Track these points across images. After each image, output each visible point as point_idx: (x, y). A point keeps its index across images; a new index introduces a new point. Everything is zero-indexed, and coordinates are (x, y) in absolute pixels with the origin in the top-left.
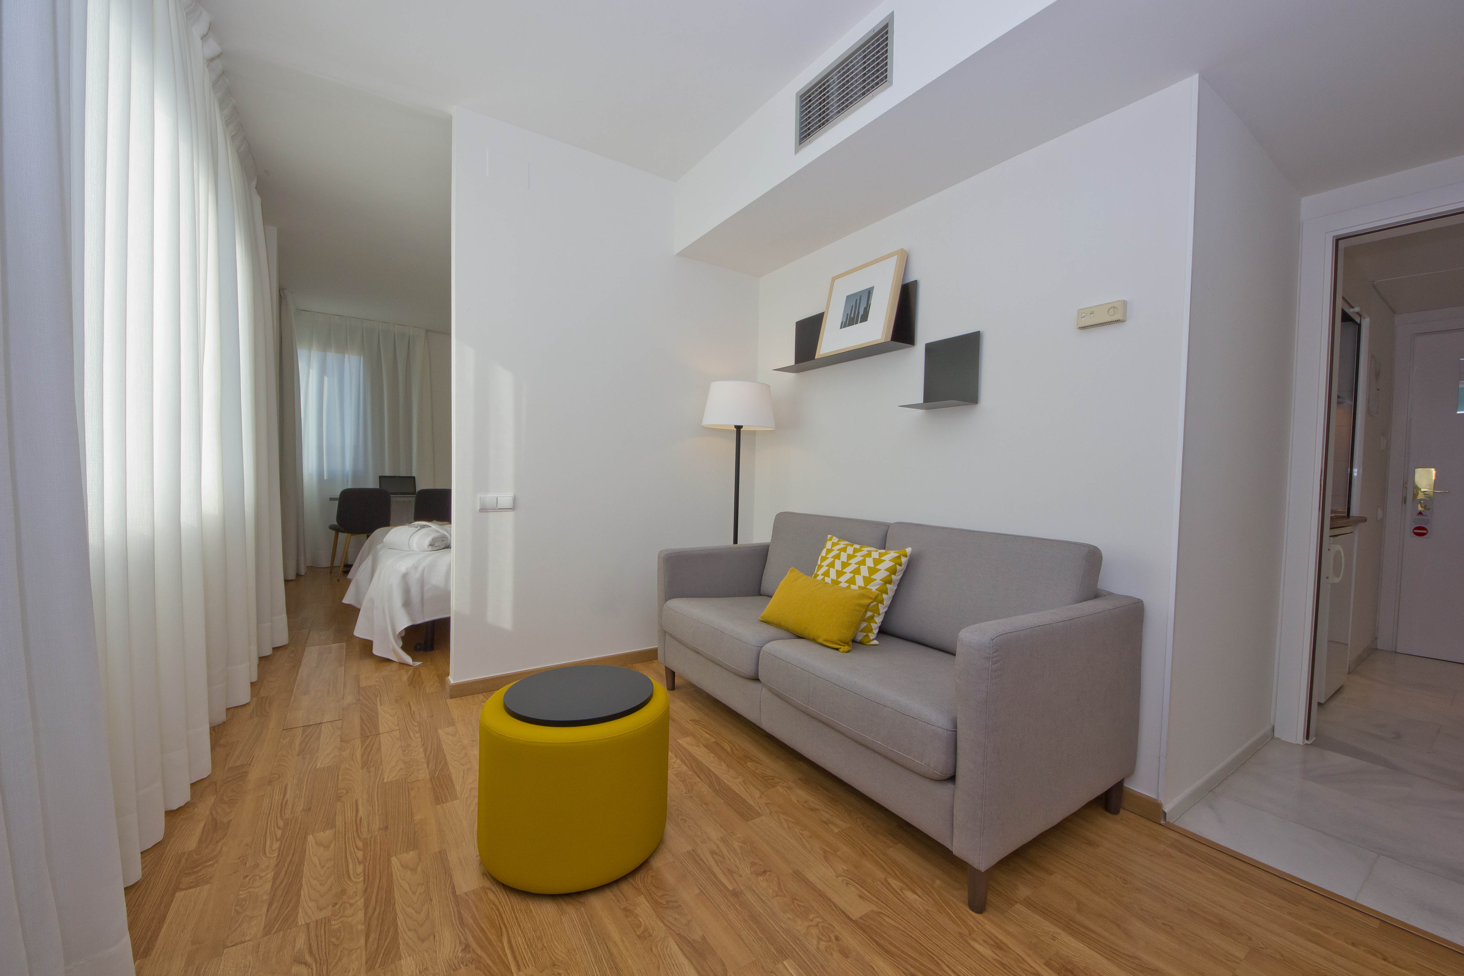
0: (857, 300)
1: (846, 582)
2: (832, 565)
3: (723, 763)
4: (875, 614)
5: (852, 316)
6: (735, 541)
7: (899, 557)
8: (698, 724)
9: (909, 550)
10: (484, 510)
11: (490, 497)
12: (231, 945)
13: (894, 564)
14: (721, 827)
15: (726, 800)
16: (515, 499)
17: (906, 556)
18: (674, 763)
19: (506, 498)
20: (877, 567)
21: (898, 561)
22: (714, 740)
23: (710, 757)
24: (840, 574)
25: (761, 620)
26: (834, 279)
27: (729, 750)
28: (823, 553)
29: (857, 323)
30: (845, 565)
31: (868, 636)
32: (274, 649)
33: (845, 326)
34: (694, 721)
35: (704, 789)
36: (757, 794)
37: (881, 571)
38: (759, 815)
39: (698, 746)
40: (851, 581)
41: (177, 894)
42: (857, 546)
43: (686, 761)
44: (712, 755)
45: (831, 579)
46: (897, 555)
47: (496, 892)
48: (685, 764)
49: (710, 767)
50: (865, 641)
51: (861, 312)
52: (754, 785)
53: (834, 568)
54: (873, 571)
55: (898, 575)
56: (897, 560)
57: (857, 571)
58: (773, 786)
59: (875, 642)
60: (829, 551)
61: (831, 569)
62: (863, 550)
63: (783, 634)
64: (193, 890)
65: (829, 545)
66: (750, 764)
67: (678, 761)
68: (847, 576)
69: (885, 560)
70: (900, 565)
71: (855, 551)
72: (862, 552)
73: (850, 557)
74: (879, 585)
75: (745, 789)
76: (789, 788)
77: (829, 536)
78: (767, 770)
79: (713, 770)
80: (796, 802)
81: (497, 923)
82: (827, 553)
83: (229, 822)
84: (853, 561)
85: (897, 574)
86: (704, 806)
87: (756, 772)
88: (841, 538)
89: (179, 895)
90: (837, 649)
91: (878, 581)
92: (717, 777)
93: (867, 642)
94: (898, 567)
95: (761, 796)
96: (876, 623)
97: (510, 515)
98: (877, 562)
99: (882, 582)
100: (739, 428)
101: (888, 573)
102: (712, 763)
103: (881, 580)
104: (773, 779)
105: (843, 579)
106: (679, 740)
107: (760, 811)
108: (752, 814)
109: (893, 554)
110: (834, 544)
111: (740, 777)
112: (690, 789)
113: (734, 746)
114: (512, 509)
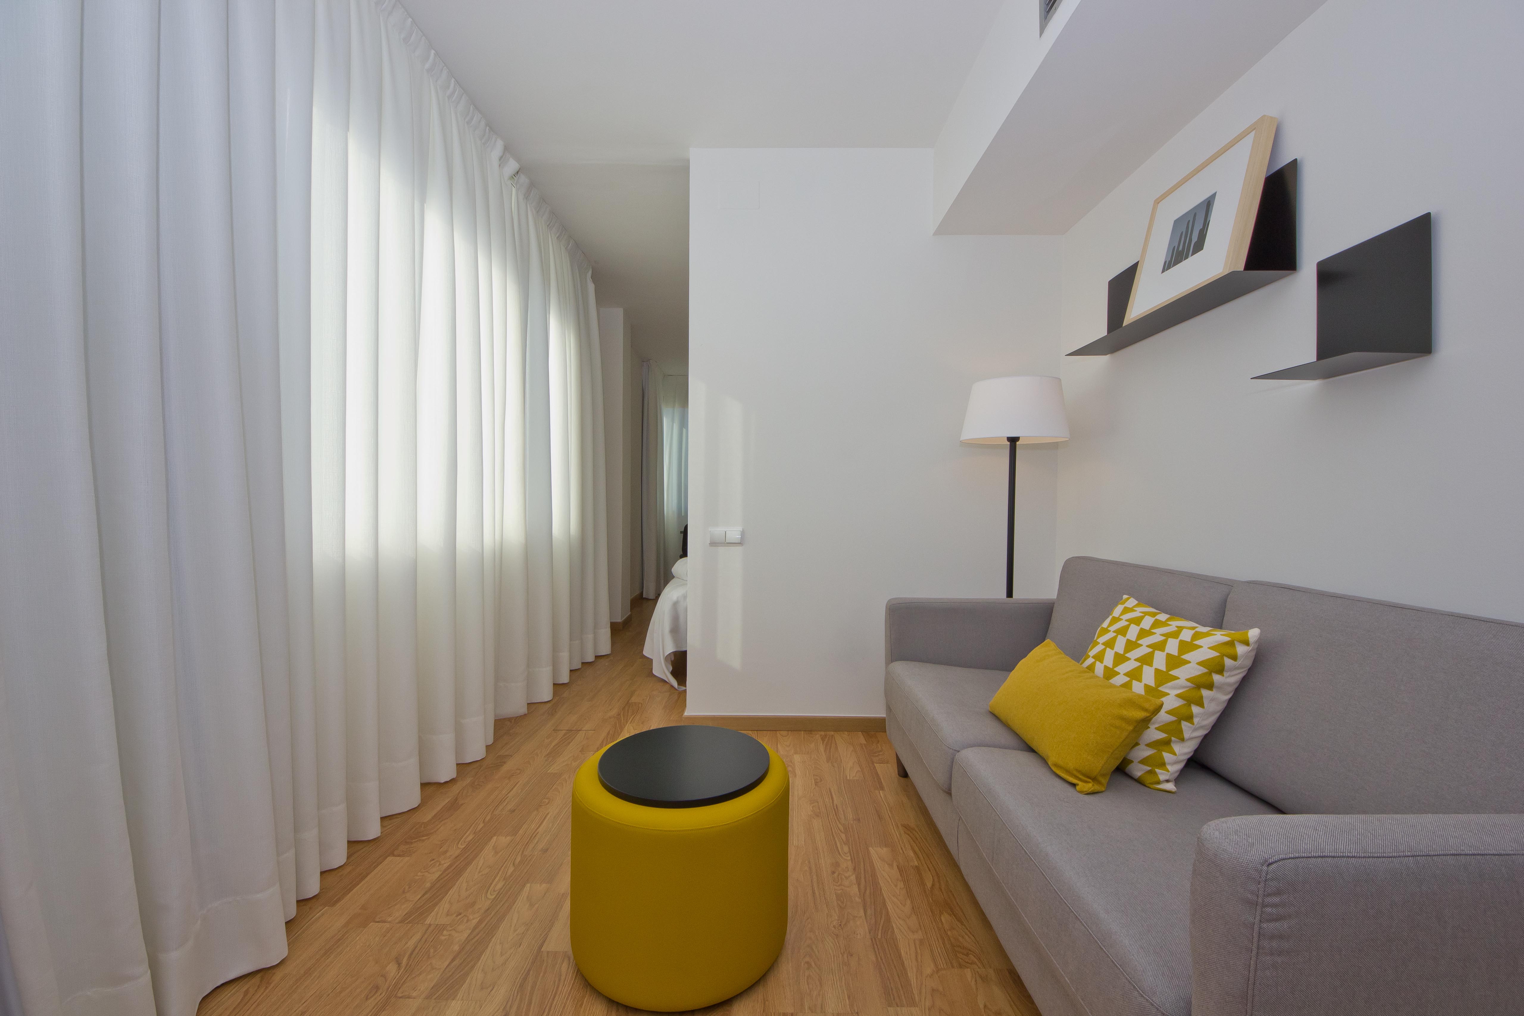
0: (1189, 221)
1: (1126, 674)
2: (1110, 644)
3: (908, 902)
4: (1173, 738)
5: (1180, 249)
6: (1010, 594)
7: (1231, 644)
8: (909, 832)
9: (1254, 633)
10: (713, 544)
11: (718, 531)
12: (378, 920)
13: (1218, 654)
14: (849, 998)
15: (879, 959)
16: (743, 533)
17: (1247, 643)
18: (847, 878)
19: (734, 534)
20: (1184, 657)
21: (1229, 650)
22: (916, 863)
23: (896, 886)
24: (1120, 659)
25: (990, 710)
26: (1157, 202)
27: (929, 885)
28: (1105, 625)
29: (1187, 257)
30: (1131, 645)
31: (1155, 773)
32: (596, 656)
33: (1169, 267)
34: (906, 827)
35: (861, 929)
36: (929, 969)
37: (1190, 664)
38: (912, 1003)
39: (891, 865)
40: (1135, 675)
41: (388, 858)
42: (1163, 617)
43: (863, 880)
44: (901, 885)
45: (1105, 666)
46: (1227, 639)
47: (571, 964)
48: (859, 885)
49: (887, 900)
50: (1148, 780)
51: (1195, 238)
52: (932, 951)
53: (1112, 648)
54: (1175, 662)
55: (1229, 676)
56: (1227, 649)
57: (1146, 660)
58: (961, 966)
59: (1170, 786)
60: (1116, 620)
61: (1108, 650)
62: (1170, 625)
63: (1004, 737)
64: (399, 858)
65: (1117, 611)
66: (946, 918)
67: (853, 878)
68: (1130, 665)
69: (1202, 647)
70: (1234, 658)
71: (1157, 624)
72: (1169, 627)
73: (1143, 633)
74: (1184, 687)
75: (916, 953)
76: (984, 979)
77: (1125, 597)
78: (967, 937)
79: (890, 906)
80: (981, 1006)
81: (546, 1003)
82: (1110, 625)
83: (462, 804)
84: (1146, 641)
85: (1225, 674)
86: (845, 956)
87: (949, 933)
88: (1143, 600)
89: (390, 859)
90: (1074, 785)
91: (1182, 681)
92: (888, 920)
93: (1152, 784)
94: (1228, 662)
95: (932, 975)
96: (1175, 754)
97: (739, 549)
98: (1186, 647)
99: (1189, 684)
100: (1013, 441)
101: (1202, 670)
102: (894, 896)
103: (1188, 680)
104: (967, 955)
105: (1123, 668)
106: (870, 849)
107: (917, 999)
108: (903, 997)
109: (1219, 637)
110: (1126, 610)
111: (920, 932)
112: (844, 923)
113: (939, 882)
114: (740, 544)
